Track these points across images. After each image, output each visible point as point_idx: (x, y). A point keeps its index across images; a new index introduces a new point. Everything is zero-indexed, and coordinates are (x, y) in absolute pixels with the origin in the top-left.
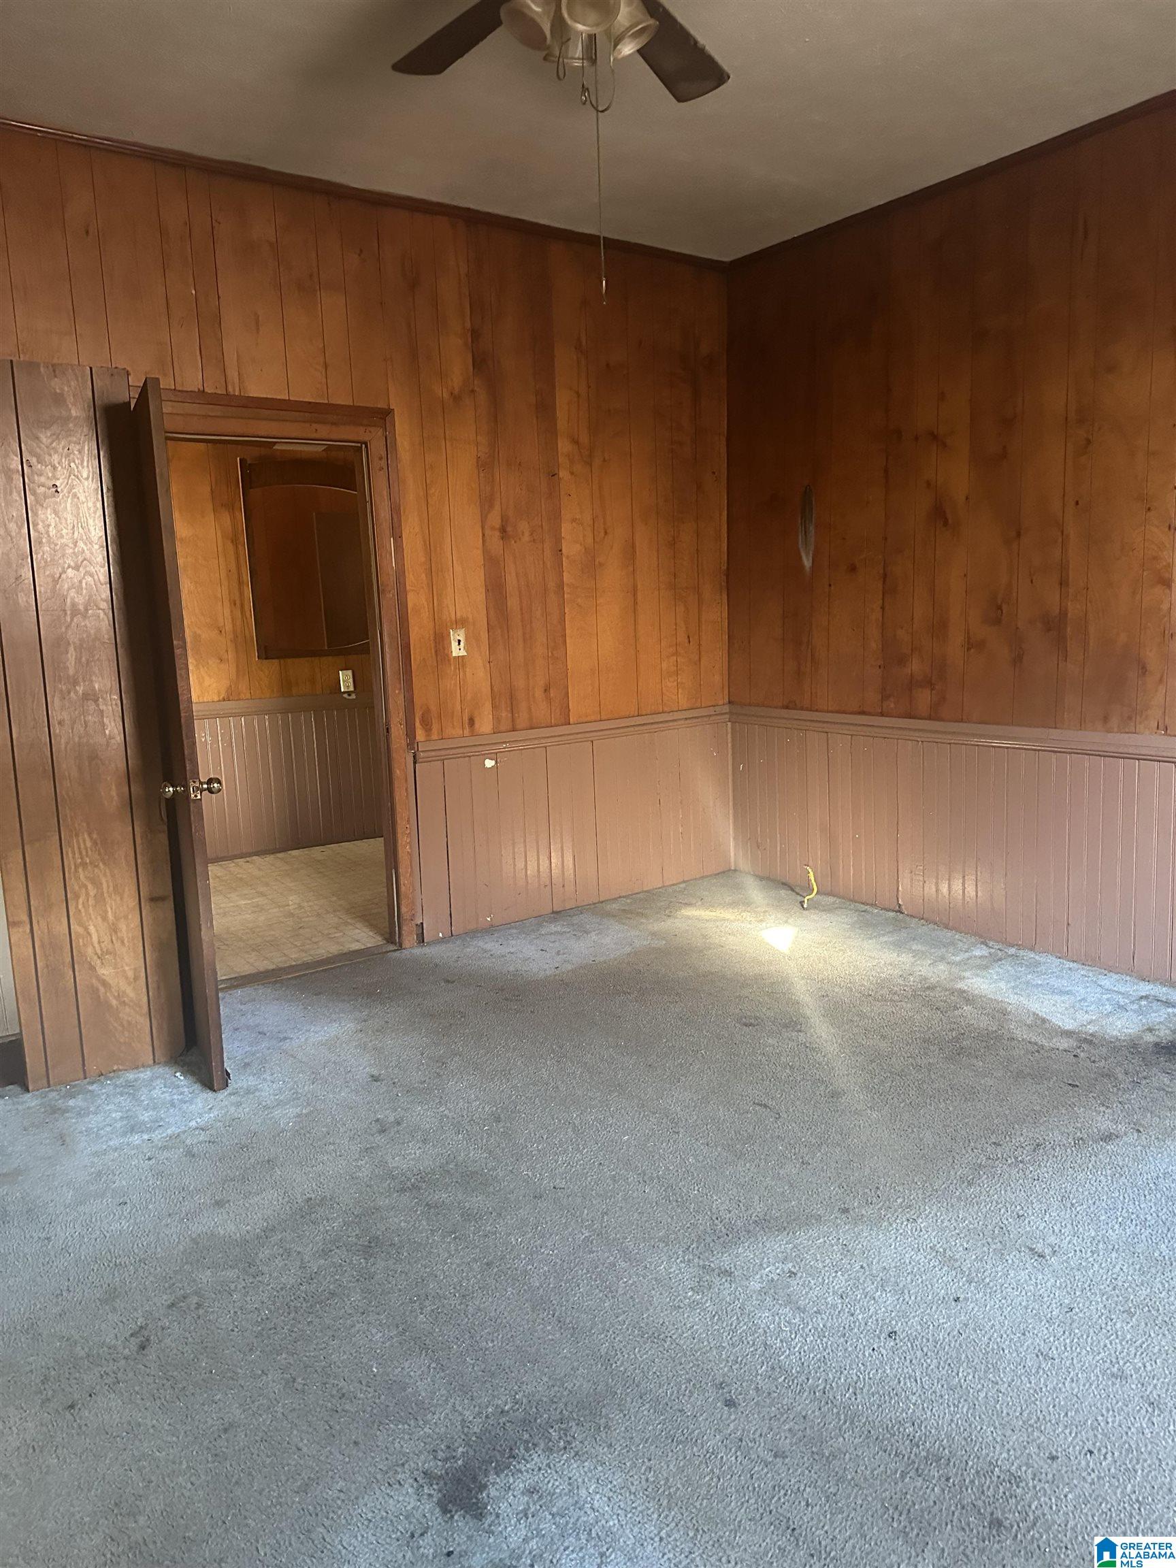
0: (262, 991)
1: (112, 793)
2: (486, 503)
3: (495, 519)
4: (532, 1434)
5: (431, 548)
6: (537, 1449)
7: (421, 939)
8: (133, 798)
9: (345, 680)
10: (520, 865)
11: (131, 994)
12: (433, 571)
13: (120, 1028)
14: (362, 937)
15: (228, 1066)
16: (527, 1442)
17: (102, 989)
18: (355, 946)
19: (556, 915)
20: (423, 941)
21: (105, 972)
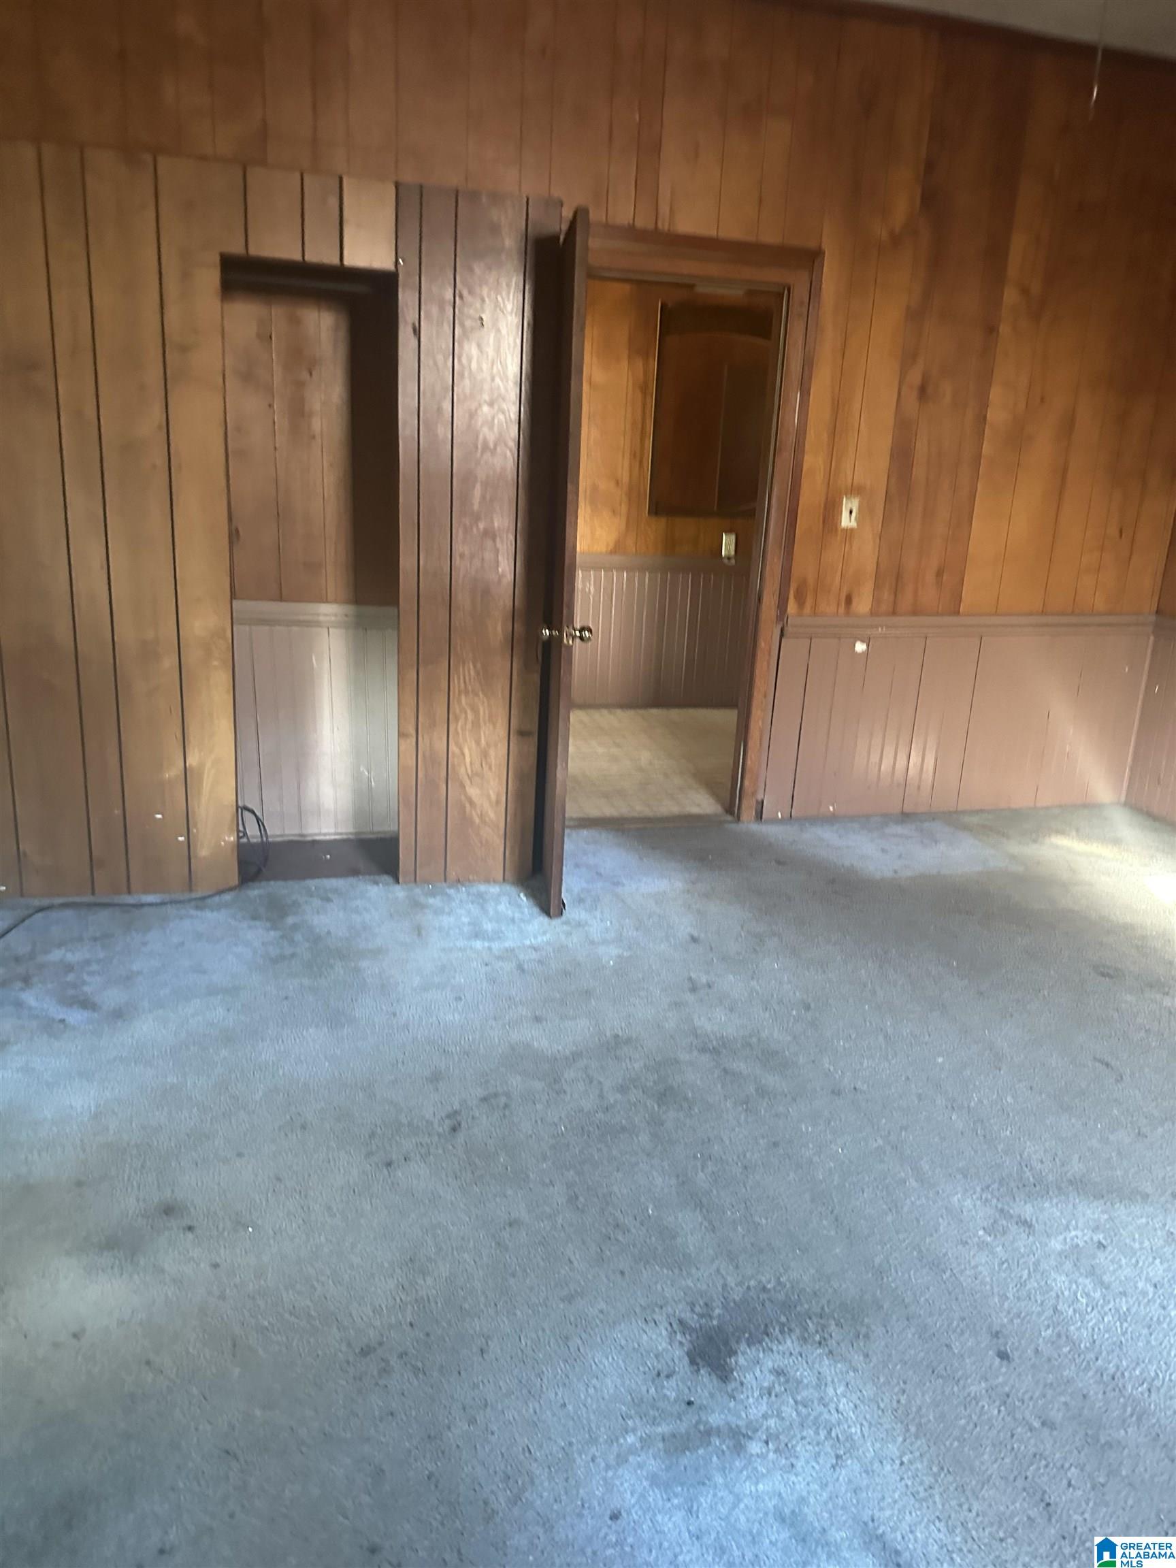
0: (603, 836)
1: (497, 629)
2: (908, 357)
3: (915, 377)
4: (790, 1319)
5: (838, 406)
6: (792, 1334)
7: (759, 816)
8: (515, 634)
9: (728, 544)
10: (875, 758)
11: (492, 815)
12: (835, 431)
13: (479, 845)
14: (702, 803)
15: (564, 896)
16: (783, 1325)
17: (468, 805)
18: (695, 810)
19: (905, 817)
20: (761, 818)
21: (473, 791)
